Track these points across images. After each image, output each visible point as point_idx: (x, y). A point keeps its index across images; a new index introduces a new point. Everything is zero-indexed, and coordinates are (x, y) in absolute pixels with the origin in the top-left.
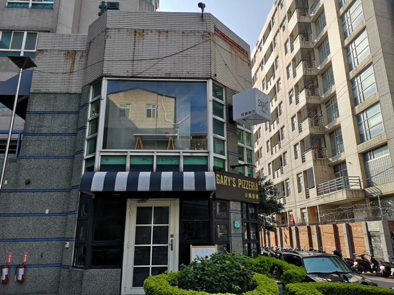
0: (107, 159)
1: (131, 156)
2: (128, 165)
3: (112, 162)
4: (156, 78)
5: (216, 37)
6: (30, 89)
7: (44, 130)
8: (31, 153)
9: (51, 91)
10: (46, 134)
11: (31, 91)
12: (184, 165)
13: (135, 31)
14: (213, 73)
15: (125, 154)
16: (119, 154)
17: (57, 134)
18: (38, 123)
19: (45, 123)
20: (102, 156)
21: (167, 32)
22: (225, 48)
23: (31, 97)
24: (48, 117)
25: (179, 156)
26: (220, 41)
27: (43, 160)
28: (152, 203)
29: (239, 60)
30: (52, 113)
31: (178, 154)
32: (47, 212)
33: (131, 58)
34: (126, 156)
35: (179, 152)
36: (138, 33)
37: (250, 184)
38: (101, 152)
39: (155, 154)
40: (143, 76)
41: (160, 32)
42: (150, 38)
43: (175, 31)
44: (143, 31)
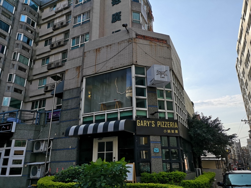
0: (86, 119)
1: (95, 115)
2: (94, 120)
3: (88, 120)
4: (106, 71)
5: (137, 39)
6: (63, 89)
7: (69, 108)
8: (64, 119)
9: (71, 88)
10: (69, 109)
11: (64, 90)
12: (120, 117)
13: (96, 50)
14: (134, 61)
15: (92, 115)
16: (90, 115)
17: (74, 109)
18: (67, 104)
19: (69, 104)
20: (83, 117)
21: (111, 45)
22: (146, 44)
23: (64, 93)
24: (70, 101)
25: (117, 112)
26: (141, 41)
27: (68, 122)
28: (105, 140)
29: (159, 47)
30: (72, 99)
31: (117, 111)
32: (70, 148)
33: (95, 64)
34: (93, 116)
35: (117, 110)
36: (98, 50)
37: (169, 123)
38: (83, 115)
39: (106, 113)
40: (100, 72)
41: (107, 46)
42: (103, 51)
43: (114, 44)
44: (100, 48)
